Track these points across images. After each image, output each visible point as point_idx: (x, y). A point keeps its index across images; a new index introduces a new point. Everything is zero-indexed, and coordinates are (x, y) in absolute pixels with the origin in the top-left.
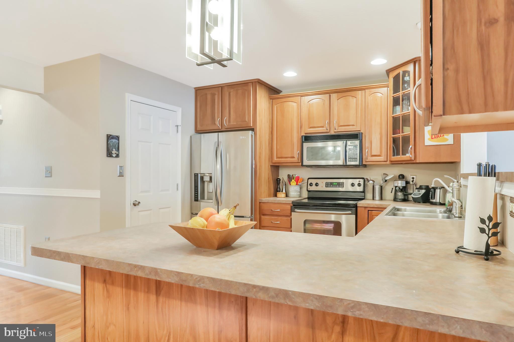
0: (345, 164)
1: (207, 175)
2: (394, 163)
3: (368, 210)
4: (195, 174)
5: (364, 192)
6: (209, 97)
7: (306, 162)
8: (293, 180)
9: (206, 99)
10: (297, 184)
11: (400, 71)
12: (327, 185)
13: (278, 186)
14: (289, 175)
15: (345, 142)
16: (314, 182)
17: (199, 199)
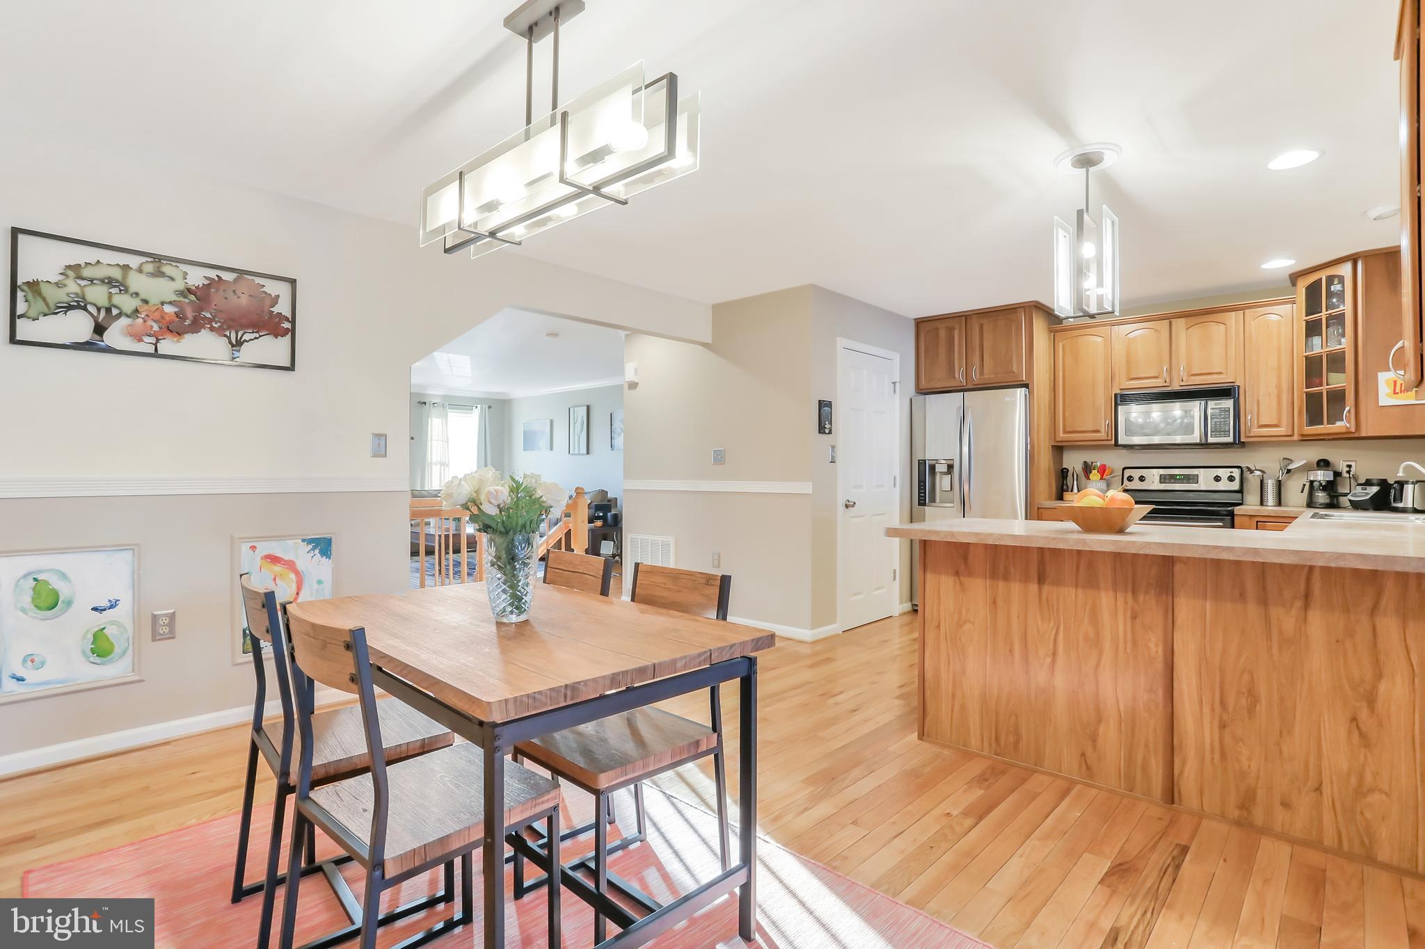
0: (1203, 441)
1: (944, 462)
2: (1306, 439)
3: (1257, 522)
4: (919, 461)
5: (1241, 491)
6: (942, 333)
7: (1122, 440)
8: (1095, 472)
9: (938, 335)
10: (1102, 478)
11: (1323, 275)
12: (1163, 479)
13: (1065, 482)
14: (1085, 462)
15: (1203, 402)
16: (1136, 474)
17: (927, 502)
